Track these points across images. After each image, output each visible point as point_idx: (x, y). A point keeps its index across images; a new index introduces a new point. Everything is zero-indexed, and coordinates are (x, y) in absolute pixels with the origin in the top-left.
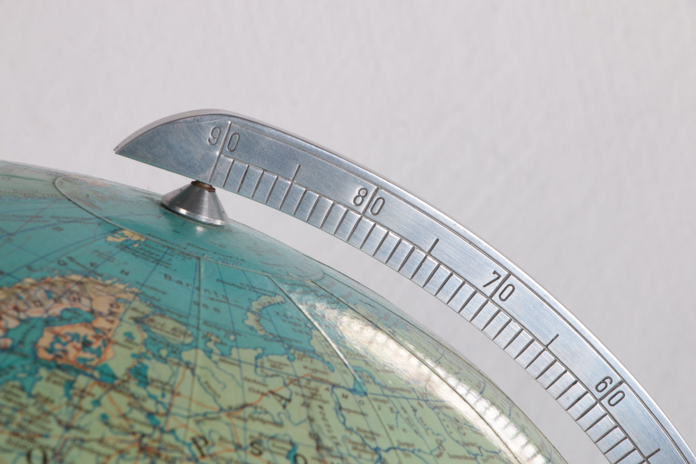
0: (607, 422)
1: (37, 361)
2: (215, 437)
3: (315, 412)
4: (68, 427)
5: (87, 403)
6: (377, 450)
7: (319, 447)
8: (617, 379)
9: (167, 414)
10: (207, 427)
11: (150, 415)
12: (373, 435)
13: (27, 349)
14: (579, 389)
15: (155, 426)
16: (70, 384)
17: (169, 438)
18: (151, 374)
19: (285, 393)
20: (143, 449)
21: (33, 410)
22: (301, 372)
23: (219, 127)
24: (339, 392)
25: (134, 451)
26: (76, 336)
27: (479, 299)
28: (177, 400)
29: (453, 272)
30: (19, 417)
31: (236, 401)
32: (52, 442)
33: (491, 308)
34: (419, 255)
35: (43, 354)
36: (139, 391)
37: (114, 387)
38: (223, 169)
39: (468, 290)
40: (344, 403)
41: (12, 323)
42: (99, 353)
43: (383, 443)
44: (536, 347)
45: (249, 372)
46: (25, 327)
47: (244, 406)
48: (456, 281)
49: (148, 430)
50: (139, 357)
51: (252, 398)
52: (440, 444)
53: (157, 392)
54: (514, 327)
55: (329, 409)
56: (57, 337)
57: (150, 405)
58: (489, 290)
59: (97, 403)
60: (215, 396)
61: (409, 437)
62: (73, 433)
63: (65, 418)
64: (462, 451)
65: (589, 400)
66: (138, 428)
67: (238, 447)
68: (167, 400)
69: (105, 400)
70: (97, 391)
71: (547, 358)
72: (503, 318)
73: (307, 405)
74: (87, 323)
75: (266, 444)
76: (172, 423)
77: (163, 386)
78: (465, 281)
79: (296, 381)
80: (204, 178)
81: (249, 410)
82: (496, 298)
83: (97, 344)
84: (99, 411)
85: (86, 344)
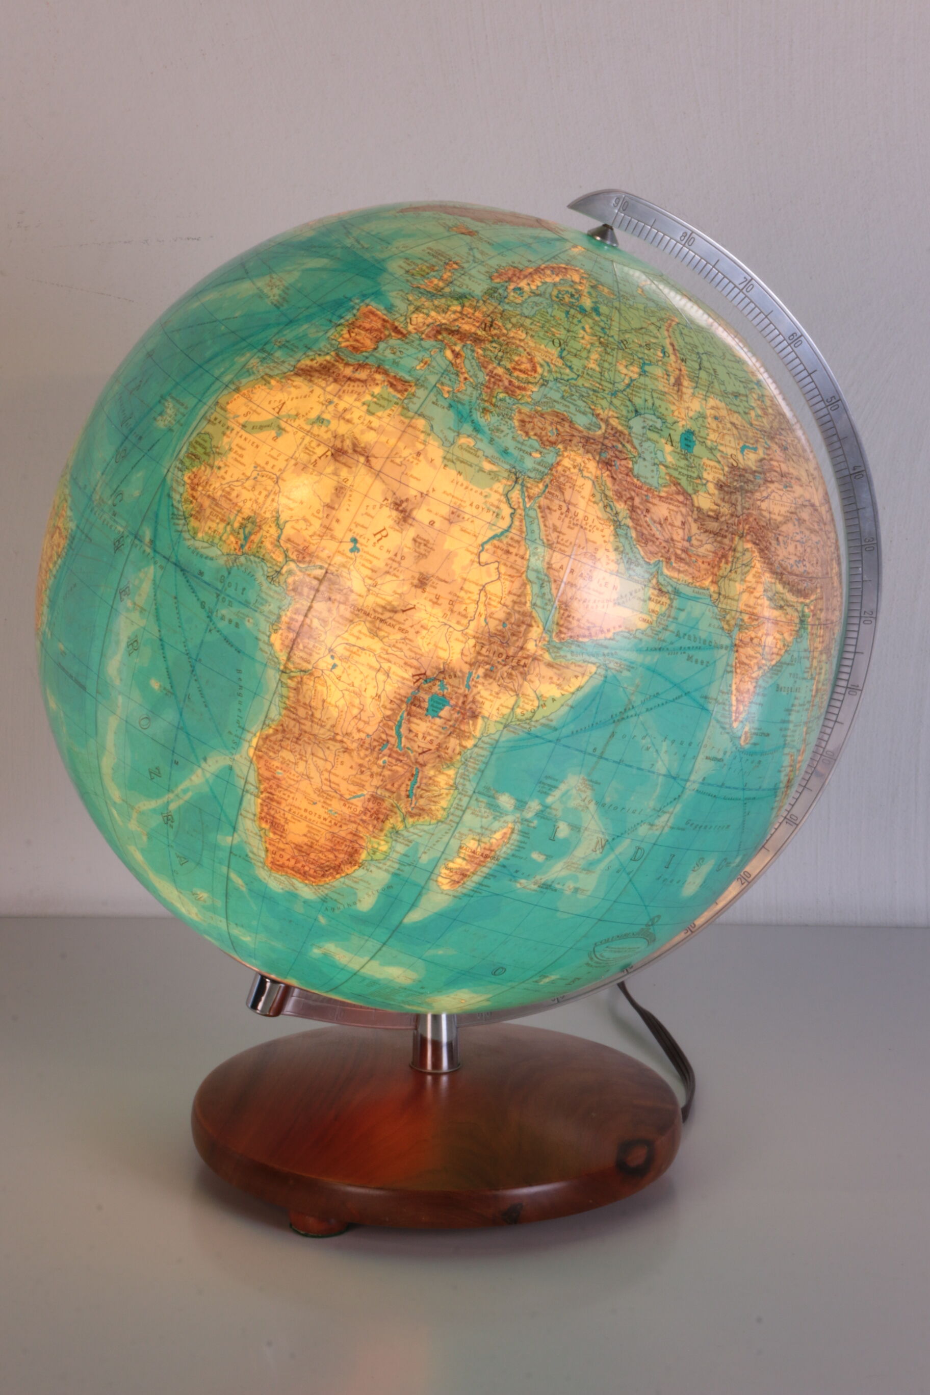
0: (793, 355)
1: (552, 300)
2: (630, 341)
3: (671, 334)
4: (568, 331)
5: (575, 321)
6: (698, 353)
7: (674, 349)
8: (799, 334)
9: (610, 329)
10: (627, 336)
11: (603, 329)
12: (696, 347)
13: (547, 295)
14: (781, 338)
15: (605, 334)
16: (567, 313)
17: (611, 339)
18: (601, 311)
19: (658, 324)
20: (600, 343)
21: (553, 322)
22: (664, 316)
23: (618, 198)
24: (680, 326)
25: (597, 344)
26: (567, 292)
27: (736, 290)
28: (613, 323)
29: (725, 277)
30: (547, 325)
31: (638, 326)
32: (563, 337)
33: (741, 295)
34: (710, 267)
35: (554, 298)
36: (597, 318)
37: (586, 315)
38: (619, 219)
39: (731, 286)
40: (684, 332)
41: (539, 284)
42: (578, 300)
43: (701, 351)
44: (762, 316)
45: (642, 314)
46: (545, 286)
47: (642, 328)
48: (726, 281)
49: (602, 335)
50: (595, 303)
51: (644, 325)
52: (724, 354)
53: (605, 319)
54: (752, 305)
55: (677, 333)
56: (559, 292)
57: (602, 324)
58: (741, 287)
59: (580, 321)
60: (629, 323)
61: (710, 349)
62: (571, 334)
63: (567, 327)
64: (733, 359)
65: (785, 343)
66: (598, 334)
67: (640, 346)
68: (609, 322)
69: (583, 320)
70: (579, 316)
71: (766, 321)
72: (747, 301)
73: (668, 330)
74: (571, 286)
75: (652, 346)
76: (612, 333)
77: (607, 316)
78: (730, 281)
79: (662, 319)
80: (609, 223)
81: (644, 330)
82: (744, 291)
83: (577, 296)
84: (580, 325)
85: (572, 296)
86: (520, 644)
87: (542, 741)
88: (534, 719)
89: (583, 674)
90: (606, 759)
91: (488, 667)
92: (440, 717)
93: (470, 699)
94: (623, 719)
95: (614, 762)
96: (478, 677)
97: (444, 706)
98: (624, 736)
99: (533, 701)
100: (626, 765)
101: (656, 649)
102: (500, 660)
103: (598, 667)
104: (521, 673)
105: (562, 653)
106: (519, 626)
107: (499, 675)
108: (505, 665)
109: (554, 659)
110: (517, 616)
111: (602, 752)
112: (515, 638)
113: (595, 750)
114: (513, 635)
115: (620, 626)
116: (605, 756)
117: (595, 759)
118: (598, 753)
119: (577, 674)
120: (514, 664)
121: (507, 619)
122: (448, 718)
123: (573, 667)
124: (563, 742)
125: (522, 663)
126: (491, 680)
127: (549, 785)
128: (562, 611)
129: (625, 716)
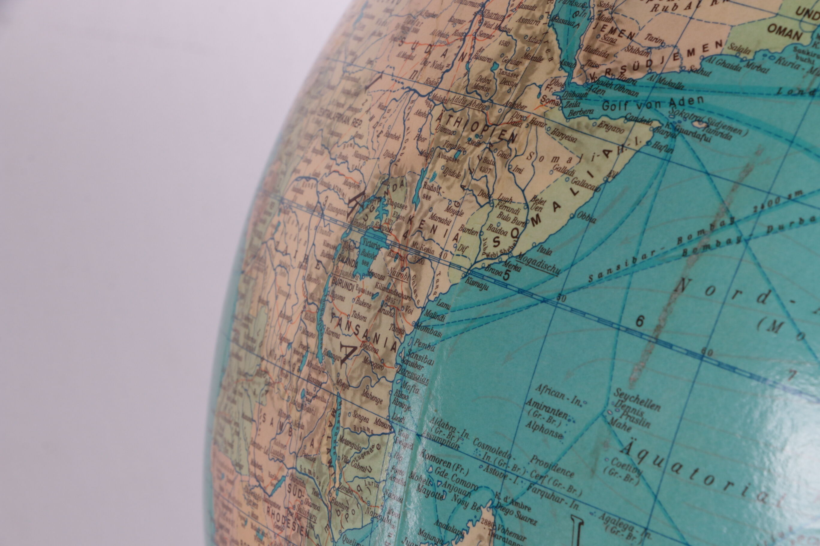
86: (511, 98)
87: (528, 301)
88: (516, 252)
89: (622, 148)
90: (670, 346)
91: (452, 153)
92: (371, 274)
93: (416, 224)
94: (707, 247)
95: (690, 353)
96: (434, 176)
97: (378, 249)
98: (710, 291)
99: (517, 212)
100: (720, 365)
101: (801, 93)
102: (472, 136)
103: (655, 130)
104: (503, 156)
105: (584, 106)
106: (517, 64)
107: (466, 166)
108: (479, 144)
109: (567, 118)
110: (520, 44)
111: (659, 328)
112: (506, 88)
113: (640, 320)
114: (504, 82)
115: (718, 44)
116: (664, 337)
117: (642, 344)
118: (648, 327)
119: (608, 147)
120: (494, 139)
121: (502, 55)
122: (381, 273)
123: (601, 132)
124: (572, 300)
125: (507, 136)
126: (453, 179)
127: (547, 409)
128: (602, 23)
129: (712, 242)
